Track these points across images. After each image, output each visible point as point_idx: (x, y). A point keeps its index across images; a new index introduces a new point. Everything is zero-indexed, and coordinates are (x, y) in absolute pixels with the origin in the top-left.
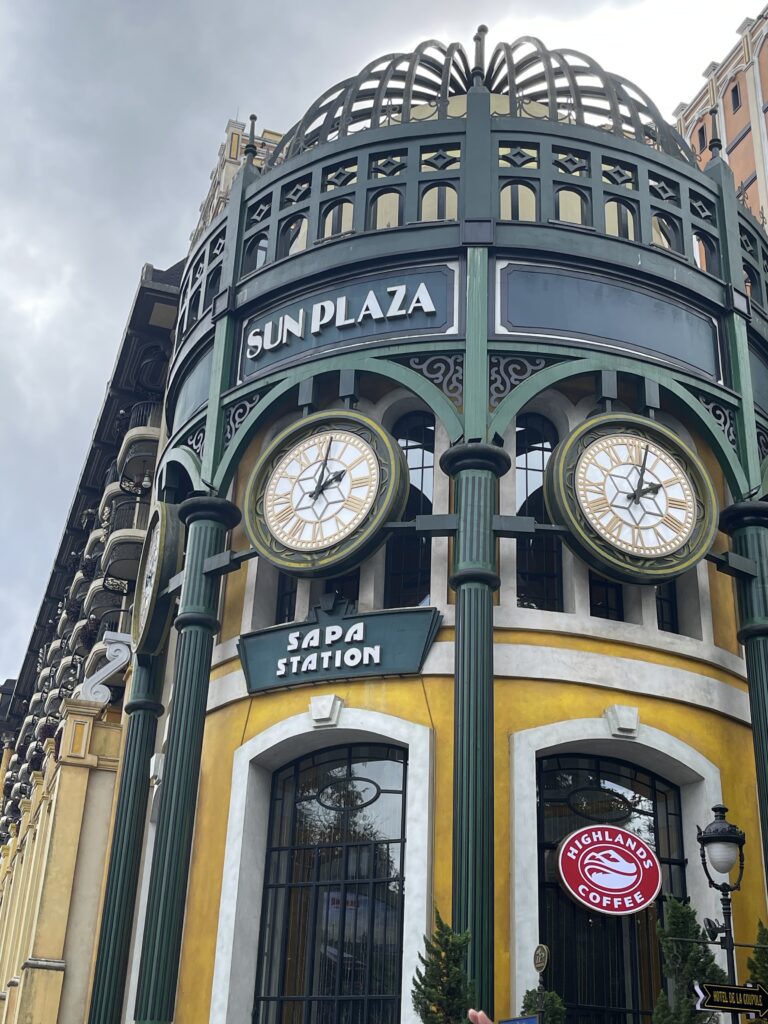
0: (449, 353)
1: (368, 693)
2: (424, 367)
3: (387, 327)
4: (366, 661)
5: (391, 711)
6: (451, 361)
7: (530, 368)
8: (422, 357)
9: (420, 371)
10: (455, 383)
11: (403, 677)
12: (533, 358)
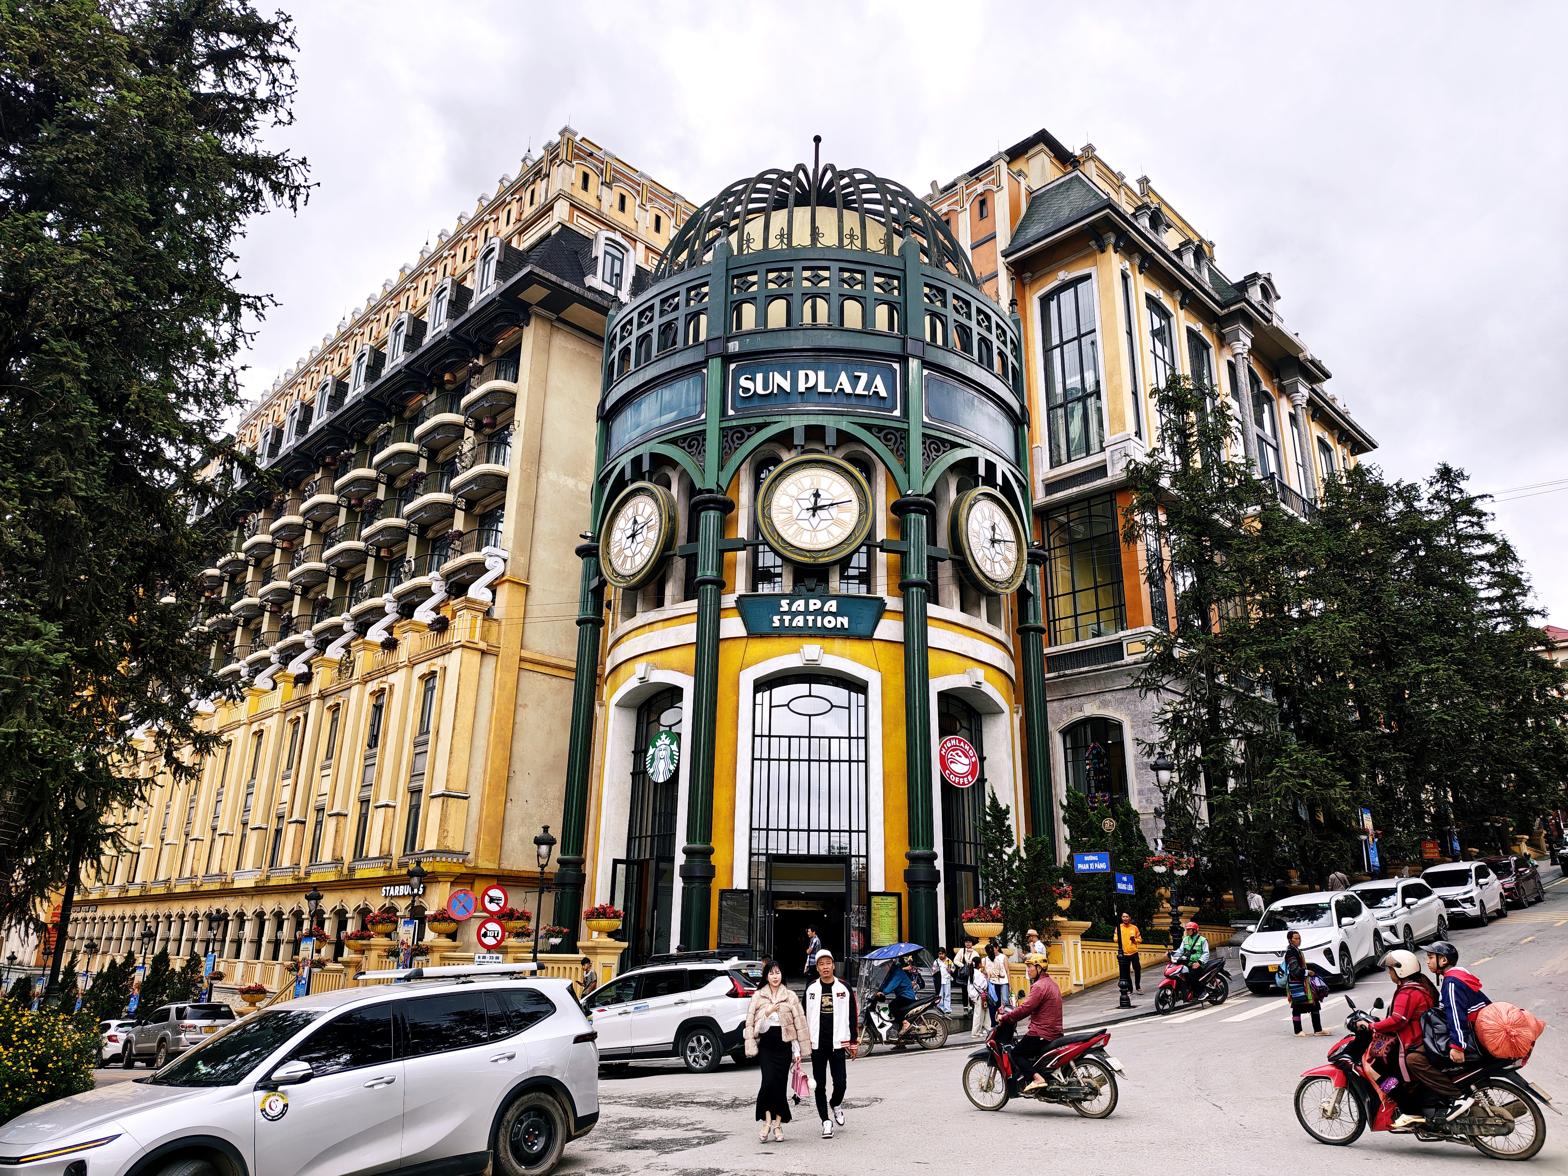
0: (897, 430)
1: (838, 645)
2: (882, 435)
3: (853, 401)
4: (839, 626)
5: (854, 658)
6: (898, 435)
7: (942, 448)
8: (881, 428)
9: (879, 438)
10: (901, 451)
11: (861, 638)
12: (944, 441)
